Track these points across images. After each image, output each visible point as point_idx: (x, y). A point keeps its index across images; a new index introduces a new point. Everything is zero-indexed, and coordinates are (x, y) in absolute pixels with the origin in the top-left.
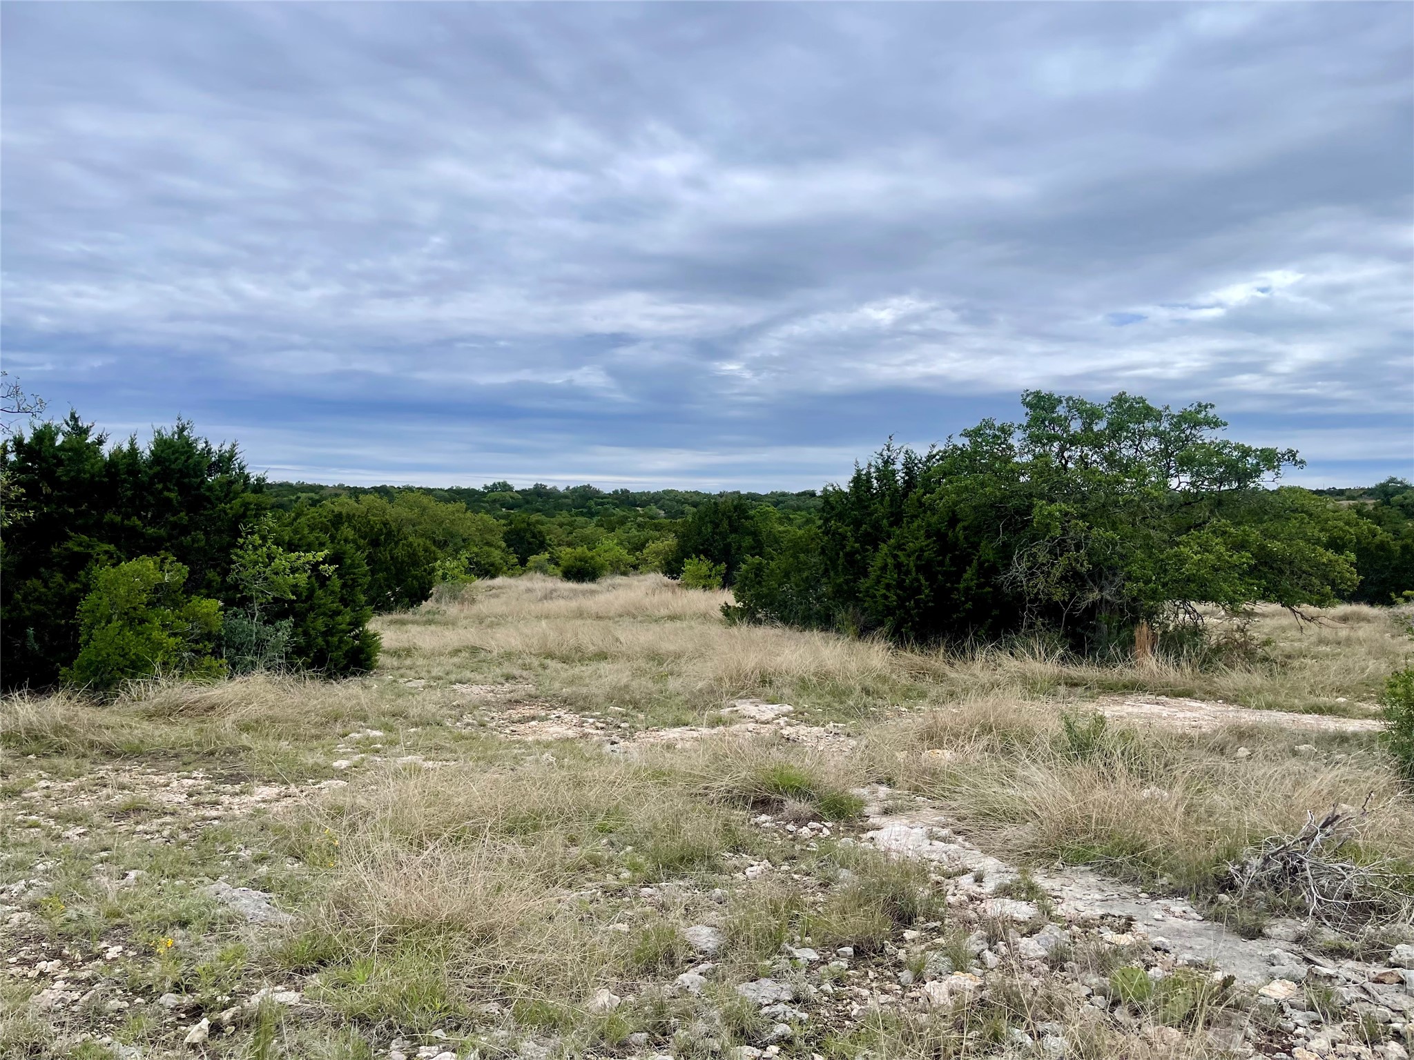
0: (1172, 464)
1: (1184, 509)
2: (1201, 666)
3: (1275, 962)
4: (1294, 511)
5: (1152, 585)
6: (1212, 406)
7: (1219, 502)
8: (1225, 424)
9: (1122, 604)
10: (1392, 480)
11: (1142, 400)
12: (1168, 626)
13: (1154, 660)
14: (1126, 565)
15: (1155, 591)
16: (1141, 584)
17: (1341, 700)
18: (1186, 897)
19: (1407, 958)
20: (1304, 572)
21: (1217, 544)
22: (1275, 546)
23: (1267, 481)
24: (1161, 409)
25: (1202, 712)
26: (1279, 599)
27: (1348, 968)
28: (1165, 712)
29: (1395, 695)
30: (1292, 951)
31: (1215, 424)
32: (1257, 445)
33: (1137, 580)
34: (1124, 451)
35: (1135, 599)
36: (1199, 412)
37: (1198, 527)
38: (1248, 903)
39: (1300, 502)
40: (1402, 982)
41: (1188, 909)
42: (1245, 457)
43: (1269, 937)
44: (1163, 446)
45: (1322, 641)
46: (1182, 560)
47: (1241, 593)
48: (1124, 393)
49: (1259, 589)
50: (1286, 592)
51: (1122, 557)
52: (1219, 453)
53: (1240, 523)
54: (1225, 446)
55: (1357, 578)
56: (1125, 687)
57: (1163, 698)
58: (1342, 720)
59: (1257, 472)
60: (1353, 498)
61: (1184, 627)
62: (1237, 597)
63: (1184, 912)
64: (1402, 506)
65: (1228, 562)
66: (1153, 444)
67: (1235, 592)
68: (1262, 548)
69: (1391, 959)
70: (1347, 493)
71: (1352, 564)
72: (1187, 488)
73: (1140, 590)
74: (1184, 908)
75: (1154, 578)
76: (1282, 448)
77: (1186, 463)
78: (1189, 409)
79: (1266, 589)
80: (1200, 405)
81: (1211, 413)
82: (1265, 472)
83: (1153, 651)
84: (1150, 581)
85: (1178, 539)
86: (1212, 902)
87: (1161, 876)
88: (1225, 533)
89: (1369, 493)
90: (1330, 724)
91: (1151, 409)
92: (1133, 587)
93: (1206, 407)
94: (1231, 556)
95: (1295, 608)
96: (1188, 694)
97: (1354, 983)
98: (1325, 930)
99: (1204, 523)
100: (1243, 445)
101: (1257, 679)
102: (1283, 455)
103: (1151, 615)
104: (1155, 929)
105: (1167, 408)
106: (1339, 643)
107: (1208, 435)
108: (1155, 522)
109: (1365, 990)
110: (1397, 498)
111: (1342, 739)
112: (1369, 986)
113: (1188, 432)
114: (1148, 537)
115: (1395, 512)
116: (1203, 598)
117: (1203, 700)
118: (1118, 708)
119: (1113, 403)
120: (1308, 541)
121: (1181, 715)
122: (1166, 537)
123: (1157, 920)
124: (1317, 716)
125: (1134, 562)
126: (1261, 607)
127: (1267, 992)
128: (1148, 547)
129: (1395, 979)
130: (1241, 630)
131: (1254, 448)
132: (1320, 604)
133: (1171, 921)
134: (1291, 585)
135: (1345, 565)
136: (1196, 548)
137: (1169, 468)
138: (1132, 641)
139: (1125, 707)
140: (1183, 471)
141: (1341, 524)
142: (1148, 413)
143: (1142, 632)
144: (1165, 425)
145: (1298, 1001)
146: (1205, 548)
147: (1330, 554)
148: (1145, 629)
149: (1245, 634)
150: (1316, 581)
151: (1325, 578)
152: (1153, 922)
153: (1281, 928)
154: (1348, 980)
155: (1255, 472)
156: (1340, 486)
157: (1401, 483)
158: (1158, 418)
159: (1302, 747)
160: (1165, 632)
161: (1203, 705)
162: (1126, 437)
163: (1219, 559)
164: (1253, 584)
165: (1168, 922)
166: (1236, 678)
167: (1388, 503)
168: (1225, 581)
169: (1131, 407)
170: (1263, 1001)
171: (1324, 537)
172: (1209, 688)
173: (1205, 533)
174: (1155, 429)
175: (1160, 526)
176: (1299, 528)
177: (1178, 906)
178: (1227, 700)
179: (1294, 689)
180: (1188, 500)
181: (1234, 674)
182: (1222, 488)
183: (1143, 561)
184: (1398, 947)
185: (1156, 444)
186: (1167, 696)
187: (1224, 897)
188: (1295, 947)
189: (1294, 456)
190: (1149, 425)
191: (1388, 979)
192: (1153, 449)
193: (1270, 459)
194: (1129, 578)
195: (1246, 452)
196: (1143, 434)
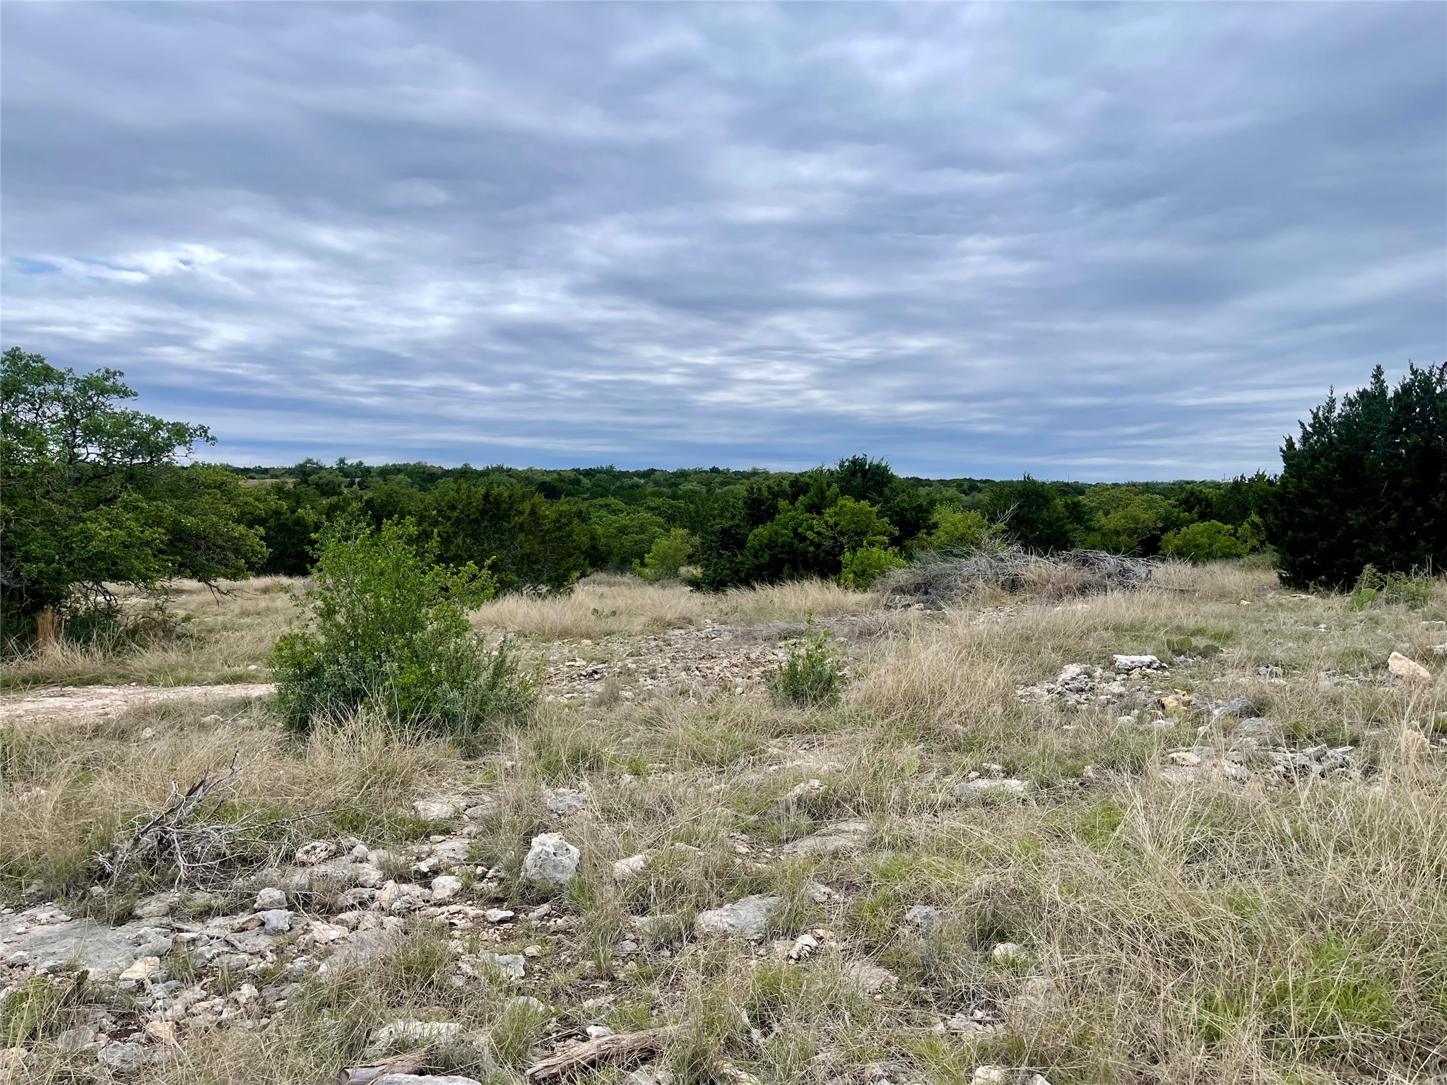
0: (78, 432)
1: (95, 482)
2: (113, 650)
3: (142, 941)
4: (207, 487)
5: (55, 565)
6: (121, 374)
7: (131, 476)
8: (136, 395)
9: (20, 590)
10: (309, 461)
11: (39, 359)
12: (77, 610)
13: (59, 648)
14: (24, 545)
15: (59, 572)
16: (42, 565)
17: (253, 667)
18: (56, 901)
19: (268, 900)
20: (218, 547)
21: (127, 519)
22: (188, 521)
23: (181, 457)
24: (64, 371)
25: (113, 697)
26: (194, 575)
27: (216, 925)
28: (68, 703)
29: (282, 657)
30: (161, 926)
31: (124, 393)
32: (169, 418)
33: (37, 560)
34: (21, 415)
35: (35, 582)
36: (107, 379)
37: (109, 501)
38: (122, 889)
39: (213, 478)
40: (263, 924)
41: (56, 912)
42: (157, 430)
43: (140, 918)
44: (67, 413)
45: (245, 613)
46: (88, 537)
47: (155, 570)
48: (18, 349)
49: (173, 565)
50: (203, 567)
51: (19, 536)
52: (129, 424)
53: (155, 499)
54: (134, 418)
55: (267, 552)
56: (25, 681)
57: (71, 688)
58: (251, 686)
59: (167, 447)
60: (276, 477)
61: (96, 610)
62: (149, 573)
63: (52, 916)
64: (317, 485)
65: (140, 538)
66: (57, 410)
67: (148, 569)
68: (176, 523)
69: (256, 906)
70: (271, 472)
71: (262, 538)
72: (97, 460)
73: (40, 572)
74: (51, 913)
75: (57, 557)
76: (193, 423)
77: (93, 432)
78: (95, 375)
79: (181, 565)
80: (107, 372)
81: (120, 381)
82: (177, 447)
83: (57, 637)
84: (53, 561)
85: (85, 515)
86: (83, 898)
87: (28, 886)
88: (136, 508)
89: (289, 472)
90: (237, 692)
91: (52, 370)
92: (32, 569)
93: (115, 374)
94: (142, 532)
95: (213, 582)
96: (96, 681)
97: (218, 938)
98: (198, 894)
99: (115, 497)
100: (154, 418)
101: (174, 657)
102: (195, 431)
103: (57, 599)
104: (16, 944)
105: (70, 371)
106: (259, 614)
107: (117, 405)
108: (58, 496)
109: (228, 943)
110: (313, 478)
111: (246, 704)
112: (231, 938)
113: (95, 399)
114: (49, 513)
115: (311, 490)
116: (115, 578)
117: (114, 686)
118: (16, 706)
119: (6, 360)
120: (220, 517)
121: (89, 704)
122: (71, 512)
123: (19, 934)
124: (228, 686)
125: (33, 540)
126: (177, 583)
127: (129, 976)
128: (49, 522)
129: (255, 923)
130: (159, 608)
131: (165, 422)
132: (234, 577)
133: (37, 931)
134: (207, 560)
135: (254, 538)
136: (105, 524)
137: (75, 437)
138: (34, 631)
139: (24, 704)
140: (90, 441)
141: (251, 500)
142: (48, 374)
143: (46, 618)
144: (69, 389)
145: (159, 975)
146: (116, 523)
147: (242, 529)
148: (49, 615)
149: (164, 612)
150: (231, 555)
151: (237, 551)
152: (15, 938)
153: (152, 906)
154: (212, 938)
155: (168, 445)
156: (266, 464)
157: (317, 464)
158: (61, 380)
159: (207, 719)
160: (75, 617)
161: (115, 691)
162: (24, 400)
163: (129, 535)
164: (168, 560)
165: (32, 932)
166: (150, 658)
167: (306, 482)
168: (137, 558)
169: (27, 366)
170: (123, 985)
171: (235, 512)
172: (122, 672)
173: (116, 509)
174: (57, 392)
175: (64, 500)
176: (213, 503)
177: (43, 913)
178: (140, 682)
179: (210, 661)
180: (98, 474)
181: (148, 655)
182: (135, 461)
183: (44, 539)
184: (261, 893)
185: (59, 409)
186: (75, 686)
187: (97, 889)
188: (165, 920)
189: (205, 432)
190: (50, 388)
191: (250, 925)
192: (56, 415)
193: (180, 434)
194: (26, 559)
195: (157, 425)
196: (44, 398)
